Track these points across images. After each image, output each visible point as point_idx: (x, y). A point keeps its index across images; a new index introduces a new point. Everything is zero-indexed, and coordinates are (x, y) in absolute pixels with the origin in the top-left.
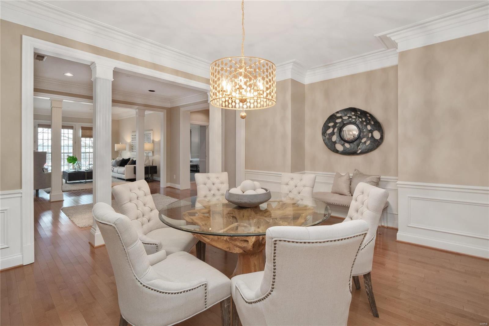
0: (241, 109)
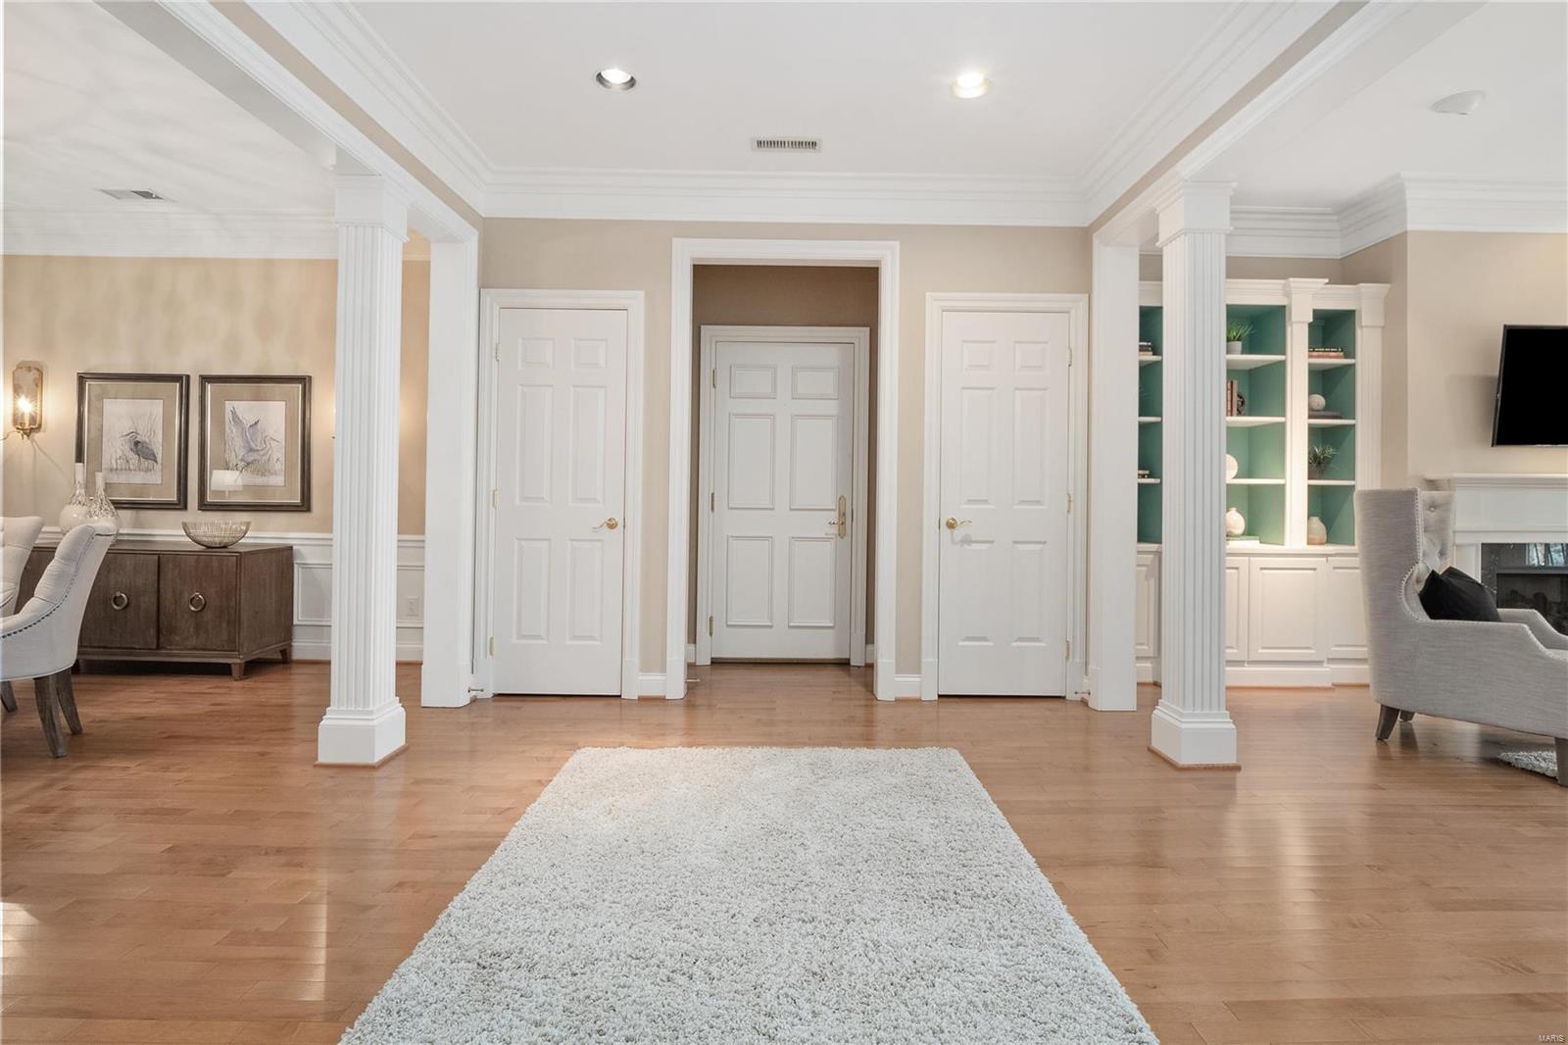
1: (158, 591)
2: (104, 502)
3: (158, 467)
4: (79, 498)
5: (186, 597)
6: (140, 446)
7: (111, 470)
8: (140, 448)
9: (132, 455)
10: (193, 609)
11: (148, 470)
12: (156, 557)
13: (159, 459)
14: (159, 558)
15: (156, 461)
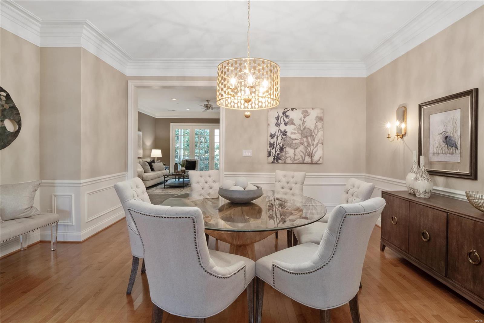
0: (246, 109)
1: (447, 237)
2: (424, 173)
3: (458, 152)
4: (414, 170)
5: (466, 250)
6: (448, 139)
7: (434, 154)
8: (448, 140)
9: (443, 145)
10: (471, 261)
11: (452, 154)
12: (445, 215)
13: (459, 148)
14: (448, 215)
15: (457, 148)
